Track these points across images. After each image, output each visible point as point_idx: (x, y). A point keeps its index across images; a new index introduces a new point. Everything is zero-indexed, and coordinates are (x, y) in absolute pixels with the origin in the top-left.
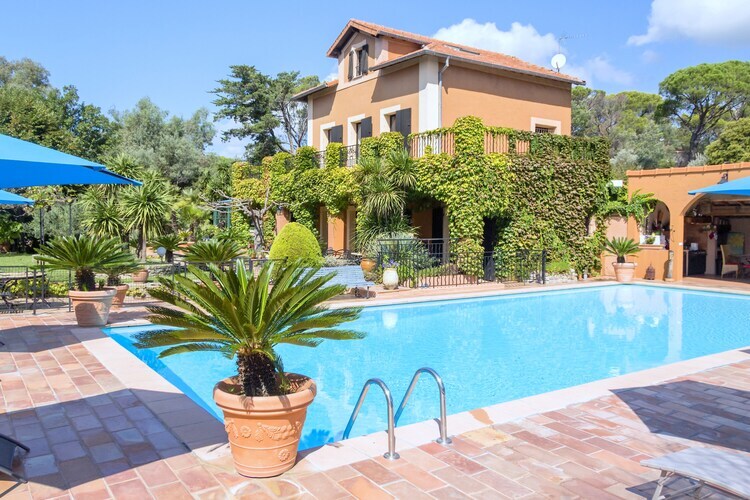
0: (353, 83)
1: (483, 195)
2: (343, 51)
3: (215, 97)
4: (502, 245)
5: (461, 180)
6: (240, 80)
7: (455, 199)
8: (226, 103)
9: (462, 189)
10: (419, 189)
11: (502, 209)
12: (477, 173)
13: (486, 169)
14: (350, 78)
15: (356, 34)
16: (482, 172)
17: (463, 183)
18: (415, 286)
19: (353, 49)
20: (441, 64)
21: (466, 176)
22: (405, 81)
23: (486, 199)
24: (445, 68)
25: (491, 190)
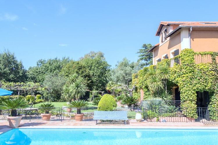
0: (163, 43)
1: (195, 82)
2: (160, 33)
3: (139, 54)
4: (211, 104)
5: (182, 76)
6: (144, 48)
7: (181, 84)
8: (142, 56)
9: (183, 80)
10: (171, 80)
11: (207, 88)
12: (190, 72)
13: (196, 70)
14: (162, 42)
15: (164, 26)
16: (193, 72)
17: (184, 77)
18: (158, 120)
19: (163, 32)
20: (189, 30)
21: (185, 74)
22: (177, 39)
23: (196, 84)
24: (190, 32)
25: (199, 80)
